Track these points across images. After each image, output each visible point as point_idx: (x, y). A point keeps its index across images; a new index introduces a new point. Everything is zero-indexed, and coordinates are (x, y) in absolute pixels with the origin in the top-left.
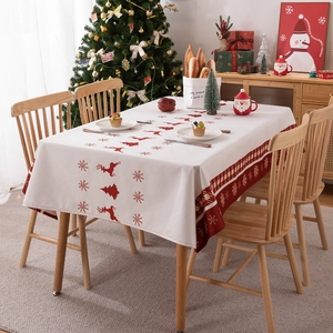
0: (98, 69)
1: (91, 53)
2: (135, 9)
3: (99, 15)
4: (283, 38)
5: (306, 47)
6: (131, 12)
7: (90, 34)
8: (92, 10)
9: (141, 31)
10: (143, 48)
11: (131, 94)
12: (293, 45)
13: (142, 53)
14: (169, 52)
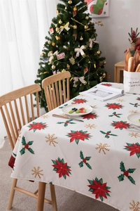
0: (55, 64)
1: (50, 54)
2: (77, 25)
3: (54, 29)
6: (75, 27)
7: (49, 42)
8: (50, 26)
9: (82, 39)
10: (83, 50)
11: (76, 79)
13: (83, 53)
14: (98, 52)
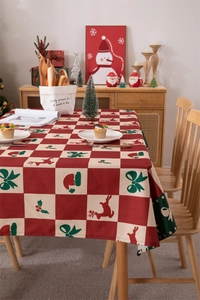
4: (90, 56)
5: (110, 63)
12: (99, 62)
